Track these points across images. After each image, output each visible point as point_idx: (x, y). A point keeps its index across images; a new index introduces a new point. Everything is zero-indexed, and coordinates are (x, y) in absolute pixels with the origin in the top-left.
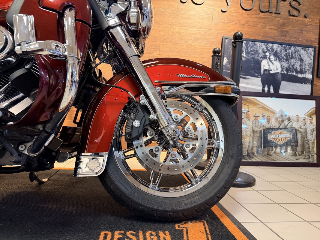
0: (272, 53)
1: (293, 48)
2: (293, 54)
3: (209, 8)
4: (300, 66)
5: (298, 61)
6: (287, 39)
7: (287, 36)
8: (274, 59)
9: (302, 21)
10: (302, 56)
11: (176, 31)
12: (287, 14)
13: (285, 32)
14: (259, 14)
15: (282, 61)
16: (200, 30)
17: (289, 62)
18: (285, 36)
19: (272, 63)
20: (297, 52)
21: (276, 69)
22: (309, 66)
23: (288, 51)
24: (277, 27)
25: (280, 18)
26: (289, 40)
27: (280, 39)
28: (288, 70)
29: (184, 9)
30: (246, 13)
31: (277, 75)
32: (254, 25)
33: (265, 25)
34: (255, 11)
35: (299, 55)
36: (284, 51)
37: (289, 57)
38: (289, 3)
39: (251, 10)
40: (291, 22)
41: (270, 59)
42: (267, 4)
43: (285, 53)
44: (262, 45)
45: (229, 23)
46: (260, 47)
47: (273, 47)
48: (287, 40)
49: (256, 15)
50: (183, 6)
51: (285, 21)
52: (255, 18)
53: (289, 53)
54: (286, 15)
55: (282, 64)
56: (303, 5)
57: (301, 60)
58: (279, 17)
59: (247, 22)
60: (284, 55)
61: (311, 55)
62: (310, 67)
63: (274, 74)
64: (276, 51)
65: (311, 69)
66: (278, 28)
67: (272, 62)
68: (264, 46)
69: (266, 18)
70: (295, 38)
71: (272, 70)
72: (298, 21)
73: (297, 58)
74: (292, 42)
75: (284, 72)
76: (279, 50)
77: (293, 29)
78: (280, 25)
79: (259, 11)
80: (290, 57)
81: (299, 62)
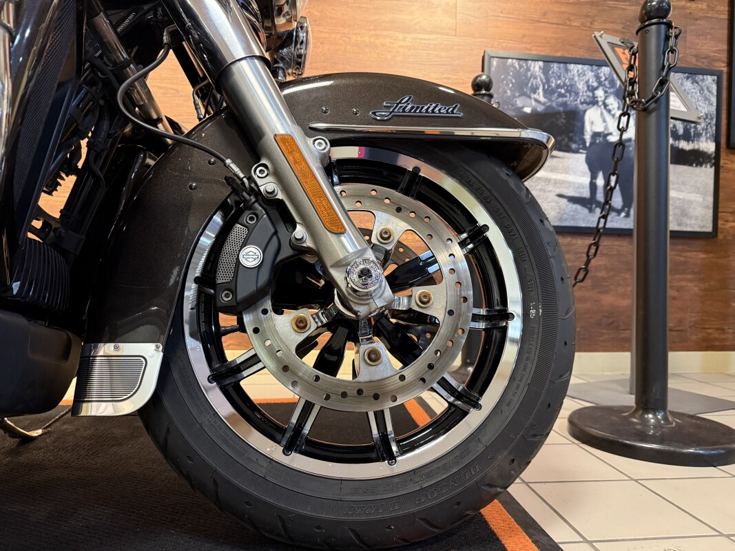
0: (612, 90)
8: (617, 106)
9: (683, 8)
16: (427, 36)
19: (614, 115)
22: (707, 120)
24: (622, 26)
31: (626, 146)
32: (561, 22)
33: (590, 20)
41: (608, 106)
44: (584, 71)
45: (499, 19)
46: (579, 75)
47: (613, 76)
58: (625, 1)
59: (545, 15)
61: (710, 92)
62: (710, 123)
65: (711, 127)
68: (590, 73)
69: (593, 3)
71: (613, 133)
78: (628, 21)
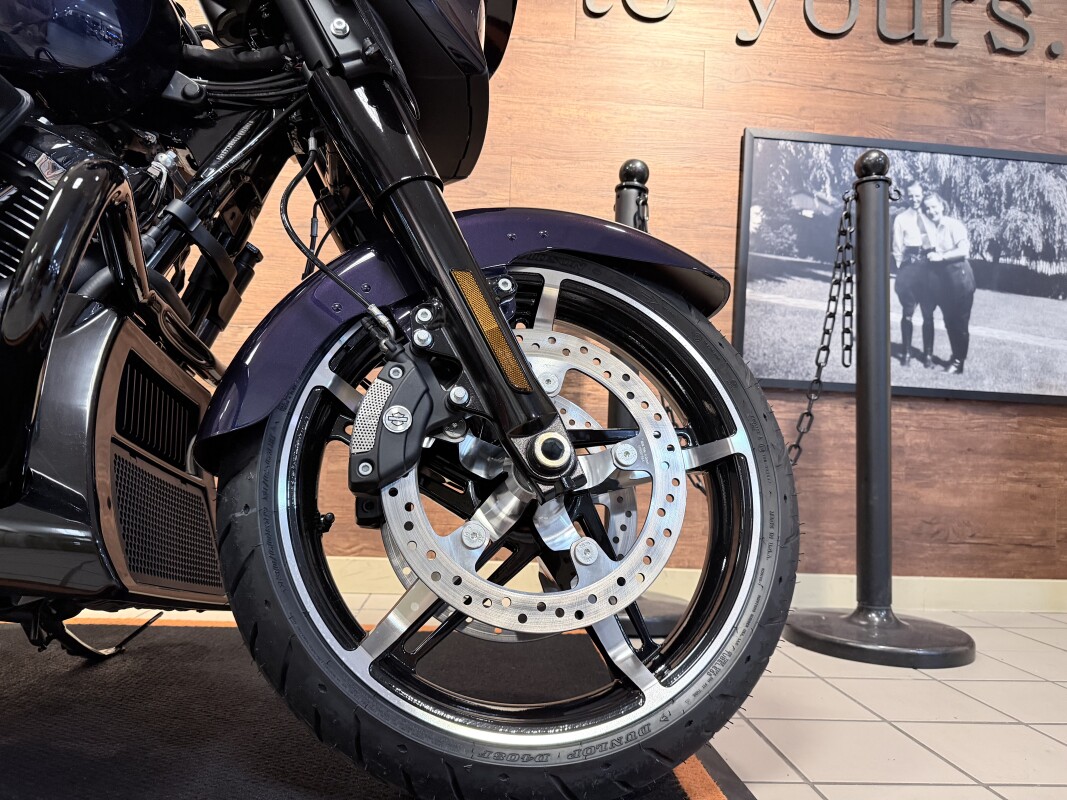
0: (934, 186)
1: (1013, 165)
2: (1013, 191)
3: (689, 33)
4: (1043, 234)
5: (1034, 213)
6: (986, 135)
7: (988, 124)
8: (942, 209)
9: (1040, 69)
10: (1049, 197)
11: (570, 116)
12: (983, 45)
13: (978, 112)
14: (877, 48)
15: (972, 217)
16: (661, 109)
17: (999, 217)
18: (980, 125)
19: (937, 223)
20: (1028, 183)
21: (951, 246)
23: (992, 179)
24: (948, 94)
25: (955, 63)
26: (993, 140)
27: (962, 135)
28: (996, 247)
29: (599, 37)
30: (829, 45)
31: (957, 269)
32: (858, 89)
33: (900, 85)
34: (861, 38)
35: (1035, 194)
36: (979, 179)
37: (1000, 200)
38: (985, 7)
39: (846, 37)
40: (997, 72)
41: (928, 208)
42: (905, 14)
43: (981, 187)
45: (766, 84)
47: (935, 165)
48: (986, 137)
49: (869, 54)
50: (596, 25)
51: (976, 70)
52: (862, 61)
53: (998, 187)
54: (977, 50)
55: (974, 226)
56: (1039, 15)
57: (1047, 210)
58: (952, 59)
59: (834, 79)
60: (981, 195)
63: (945, 263)
64: (949, 180)
66: (949, 97)
67: (936, 218)
68: (901, 161)
69: (904, 62)
70: (1016, 132)
71: (937, 249)
72: (1026, 69)
73: (1032, 204)
74: (1006, 147)
75: (982, 255)
76: (957, 174)
77: (1006, 98)
78: (957, 87)
79: (877, 37)
80: (1003, 199)
81: (1040, 220)
